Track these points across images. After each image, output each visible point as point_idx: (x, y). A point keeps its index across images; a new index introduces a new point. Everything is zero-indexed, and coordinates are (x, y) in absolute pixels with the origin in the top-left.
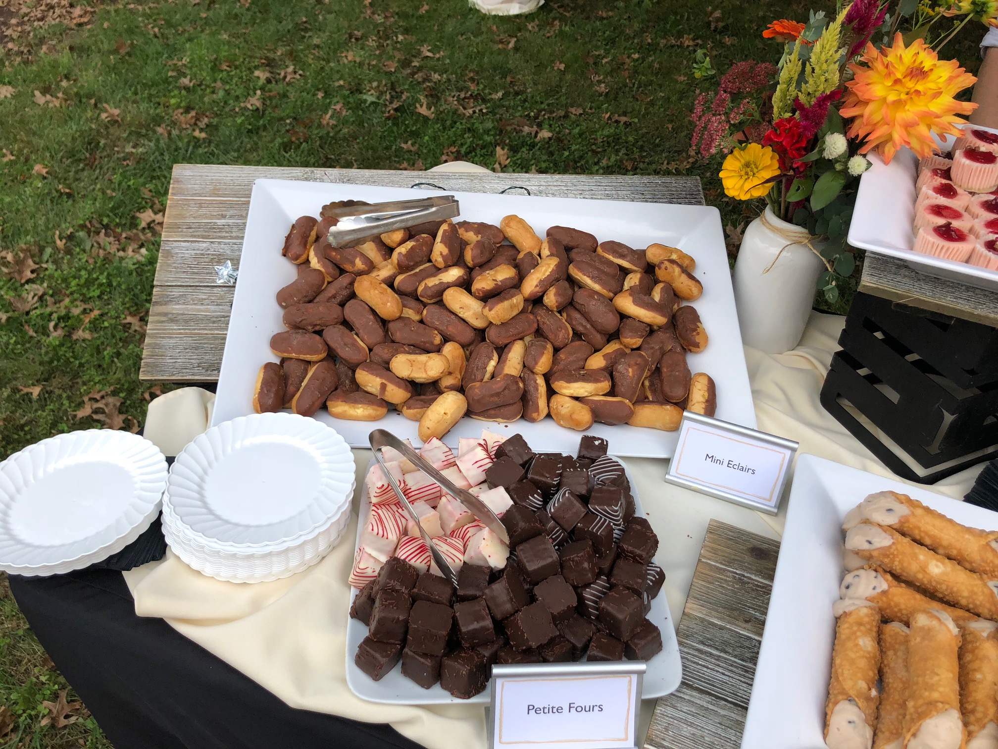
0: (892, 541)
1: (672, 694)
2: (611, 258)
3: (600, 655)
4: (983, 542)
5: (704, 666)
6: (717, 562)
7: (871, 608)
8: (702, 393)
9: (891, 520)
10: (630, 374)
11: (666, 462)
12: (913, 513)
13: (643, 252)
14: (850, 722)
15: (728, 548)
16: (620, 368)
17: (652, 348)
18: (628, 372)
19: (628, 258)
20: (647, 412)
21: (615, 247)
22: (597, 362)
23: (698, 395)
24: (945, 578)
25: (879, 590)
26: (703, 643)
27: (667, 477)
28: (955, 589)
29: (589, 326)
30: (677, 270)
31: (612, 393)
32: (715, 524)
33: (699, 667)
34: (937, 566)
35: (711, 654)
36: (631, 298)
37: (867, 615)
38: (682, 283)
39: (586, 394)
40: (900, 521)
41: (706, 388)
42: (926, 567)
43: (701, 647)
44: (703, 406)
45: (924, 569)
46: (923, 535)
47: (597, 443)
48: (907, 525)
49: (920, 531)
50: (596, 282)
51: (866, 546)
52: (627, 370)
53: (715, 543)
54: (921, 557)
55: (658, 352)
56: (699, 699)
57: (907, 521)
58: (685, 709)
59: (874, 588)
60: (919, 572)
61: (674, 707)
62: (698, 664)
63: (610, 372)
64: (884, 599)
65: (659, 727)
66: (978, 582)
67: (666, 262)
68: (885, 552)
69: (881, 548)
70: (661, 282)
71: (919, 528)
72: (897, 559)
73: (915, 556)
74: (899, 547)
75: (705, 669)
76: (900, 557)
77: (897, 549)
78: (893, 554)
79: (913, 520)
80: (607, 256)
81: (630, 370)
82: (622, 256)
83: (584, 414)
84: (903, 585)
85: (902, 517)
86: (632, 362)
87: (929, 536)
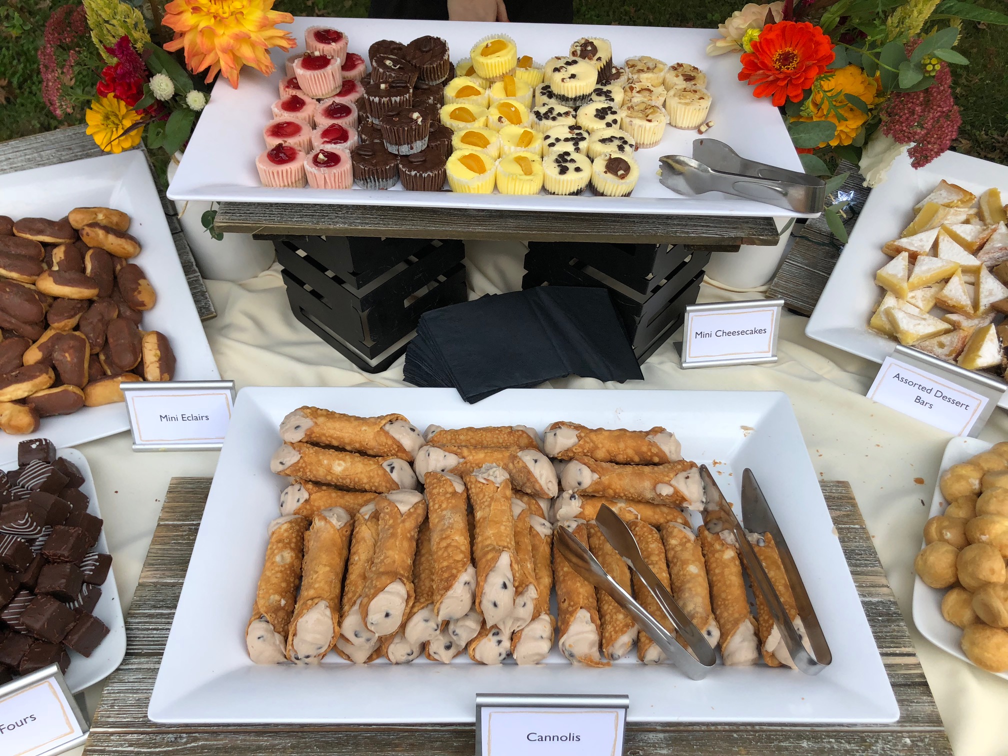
0: (299, 456)
1: (118, 669)
2: (29, 236)
3: (31, 666)
4: (377, 428)
5: (154, 629)
6: (175, 520)
7: (290, 522)
8: (153, 352)
9: (298, 436)
10: (69, 359)
11: (128, 433)
12: (316, 423)
13: (65, 221)
14: (259, 638)
15: (185, 501)
16: (56, 355)
17: (91, 323)
18: (66, 358)
19: (48, 233)
20: (99, 390)
21: (30, 224)
22: (33, 356)
23: (151, 354)
24: (347, 473)
25: (302, 501)
26: (155, 607)
27: (134, 447)
28: (357, 480)
29: (13, 321)
30: (101, 233)
31: (57, 382)
32: (175, 481)
33: (150, 632)
34: (339, 465)
35: (162, 614)
36: (51, 279)
37: (286, 531)
38: (112, 243)
39: (25, 394)
40: (306, 434)
41: (156, 347)
42: (331, 469)
43: (153, 611)
44: (158, 365)
45: (329, 471)
46: (329, 439)
47: (34, 446)
48: (313, 435)
49: (326, 437)
50: (11, 271)
51: (281, 468)
52: (64, 356)
53: (174, 501)
54: (325, 462)
55: (100, 325)
56: (147, 663)
57: (312, 432)
58: (132, 679)
59: (298, 501)
60: (327, 475)
61: (121, 681)
62: (149, 629)
63: (48, 363)
64: (308, 507)
65: (106, 707)
66: (374, 467)
67: (86, 228)
68: (296, 467)
69: (291, 466)
70: (89, 248)
71: (324, 435)
72: (308, 470)
73: (319, 463)
74: (306, 459)
75: (155, 632)
76: (309, 467)
77: (305, 462)
78: (302, 467)
79: (317, 430)
80: (24, 235)
81: (67, 355)
82: (40, 232)
83: (24, 418)
84: (324, 488)
85: (307, 430)
86: (66, 347)
87: (335, 439)
